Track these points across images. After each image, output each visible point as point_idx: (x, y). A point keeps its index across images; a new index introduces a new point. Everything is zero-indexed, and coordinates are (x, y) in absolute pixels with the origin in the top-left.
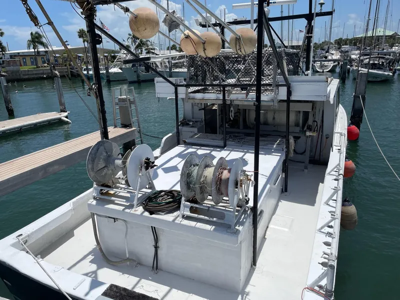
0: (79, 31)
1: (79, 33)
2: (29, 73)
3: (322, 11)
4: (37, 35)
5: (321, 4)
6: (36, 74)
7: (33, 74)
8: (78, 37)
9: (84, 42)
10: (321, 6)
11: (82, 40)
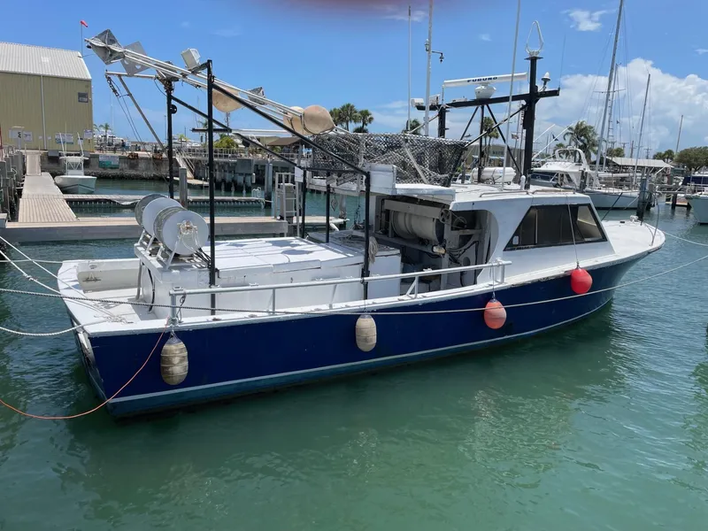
3: (546, 90)
5: (546, 80)
10: (545, 84)
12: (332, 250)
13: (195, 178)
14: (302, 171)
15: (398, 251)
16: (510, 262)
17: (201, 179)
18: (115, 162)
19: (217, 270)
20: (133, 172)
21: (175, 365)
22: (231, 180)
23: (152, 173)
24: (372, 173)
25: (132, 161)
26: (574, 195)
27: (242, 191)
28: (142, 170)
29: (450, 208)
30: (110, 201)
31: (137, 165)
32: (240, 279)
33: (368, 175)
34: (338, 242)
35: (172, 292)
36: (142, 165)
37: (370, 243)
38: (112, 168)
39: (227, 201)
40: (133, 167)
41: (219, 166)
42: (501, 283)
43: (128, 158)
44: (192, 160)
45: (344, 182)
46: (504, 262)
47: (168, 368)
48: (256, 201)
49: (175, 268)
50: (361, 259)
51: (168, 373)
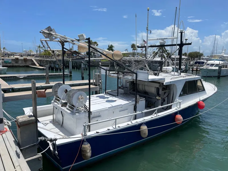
0: (132, 44)
1: (132, 45)
2: (105, 63)
3: (186, 43)
4: (111, 46)
5: (186, 40)
6: (107, 64)
7: (106, 64)
8: (131, 47)
9: (133, 50)
10: (186, 41)
11: (132, 49)
12: (122, 99)
13: (40, 66)
14: (105, 71)
15: (145, 99)
16: (182, 101)
17: (43, 67)
18: (10, 61)
19: (91, 112)
20: (17, 65)
21: (88, 153)
22: (54, 66)
23: (24, 65)
24: (138, 73)
25: (16, 61)
26: (195, 77)
27: (58, 70)
28: (20, 64)
29: (164, 84)
30: (15, 77)
31: (18, 62)
32: (98, 114)
33: (136, 74)
34: (122, 96)
35: (84, 125)
36: (20, 62)
37: (137, 97)
38: (9, 63)
39: (57, 75)
40: (16, 62)
41: (49, 62)
42: (179, 108)
43: (15, 60)
44: (38, 60)
45: (125, 76)
46: (180, 101)
47: (85, 154)
48: (67, 74)
49: (77, 113)
50: (134, 103)
51: (86, 156)
